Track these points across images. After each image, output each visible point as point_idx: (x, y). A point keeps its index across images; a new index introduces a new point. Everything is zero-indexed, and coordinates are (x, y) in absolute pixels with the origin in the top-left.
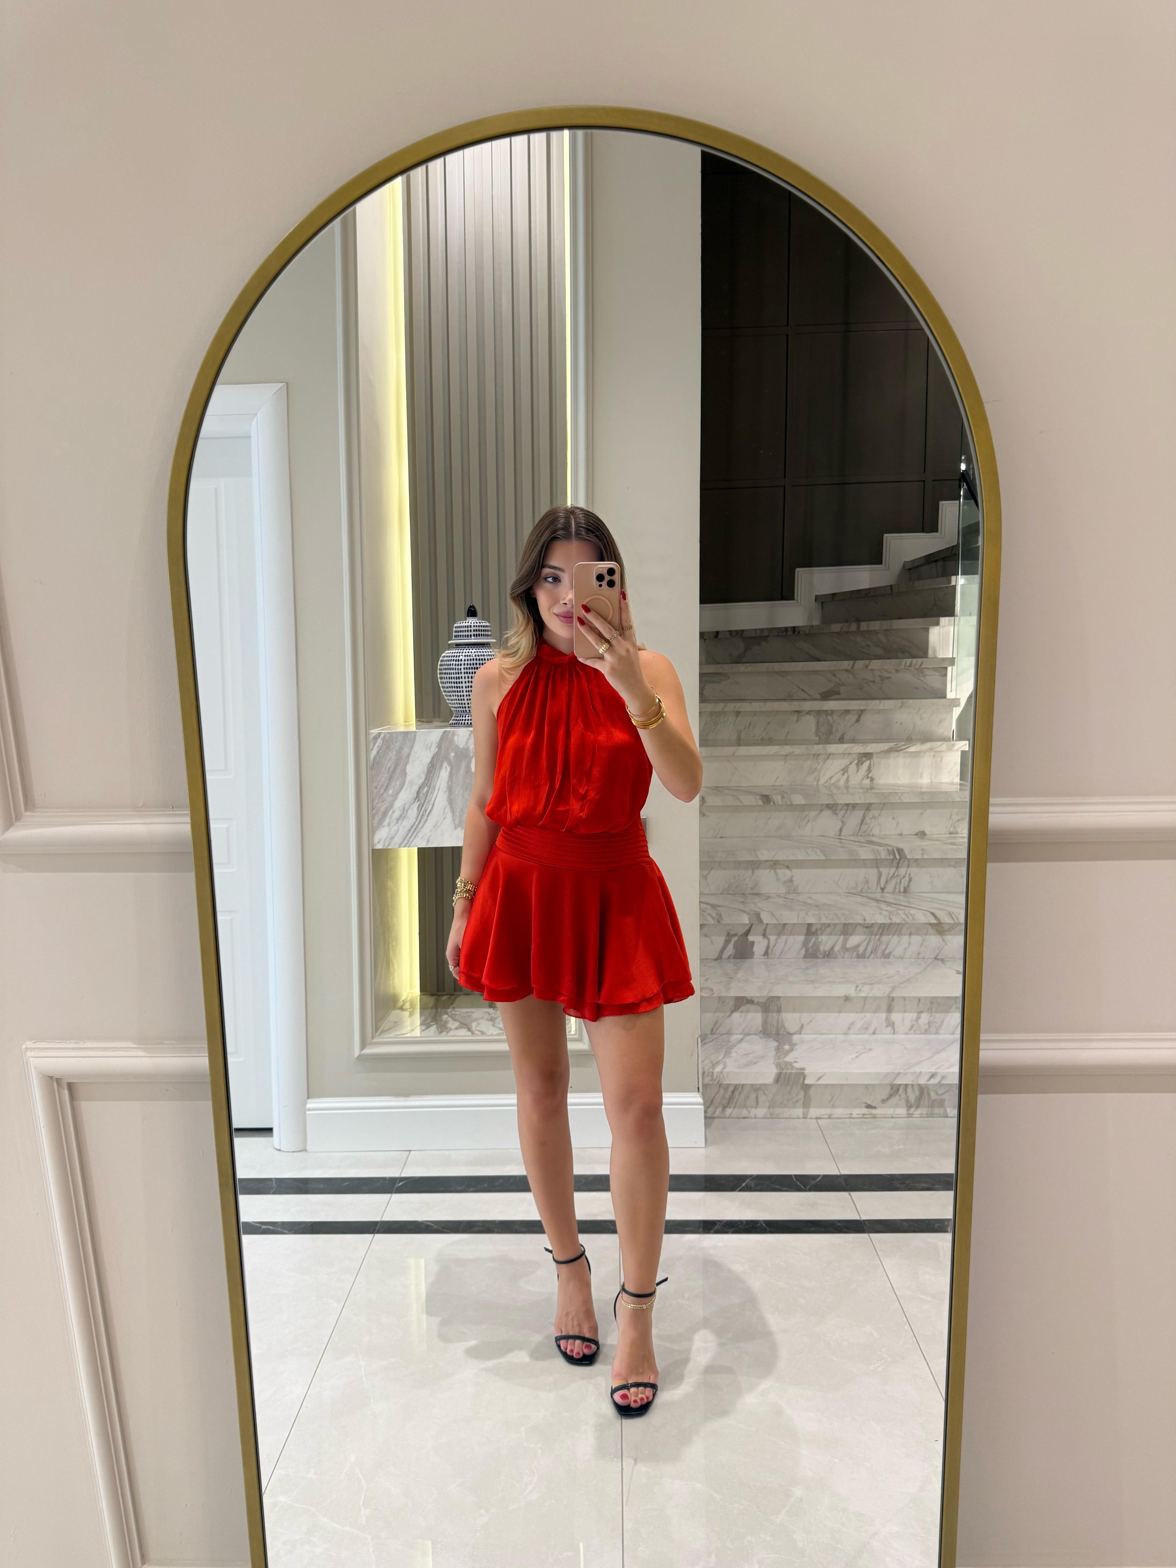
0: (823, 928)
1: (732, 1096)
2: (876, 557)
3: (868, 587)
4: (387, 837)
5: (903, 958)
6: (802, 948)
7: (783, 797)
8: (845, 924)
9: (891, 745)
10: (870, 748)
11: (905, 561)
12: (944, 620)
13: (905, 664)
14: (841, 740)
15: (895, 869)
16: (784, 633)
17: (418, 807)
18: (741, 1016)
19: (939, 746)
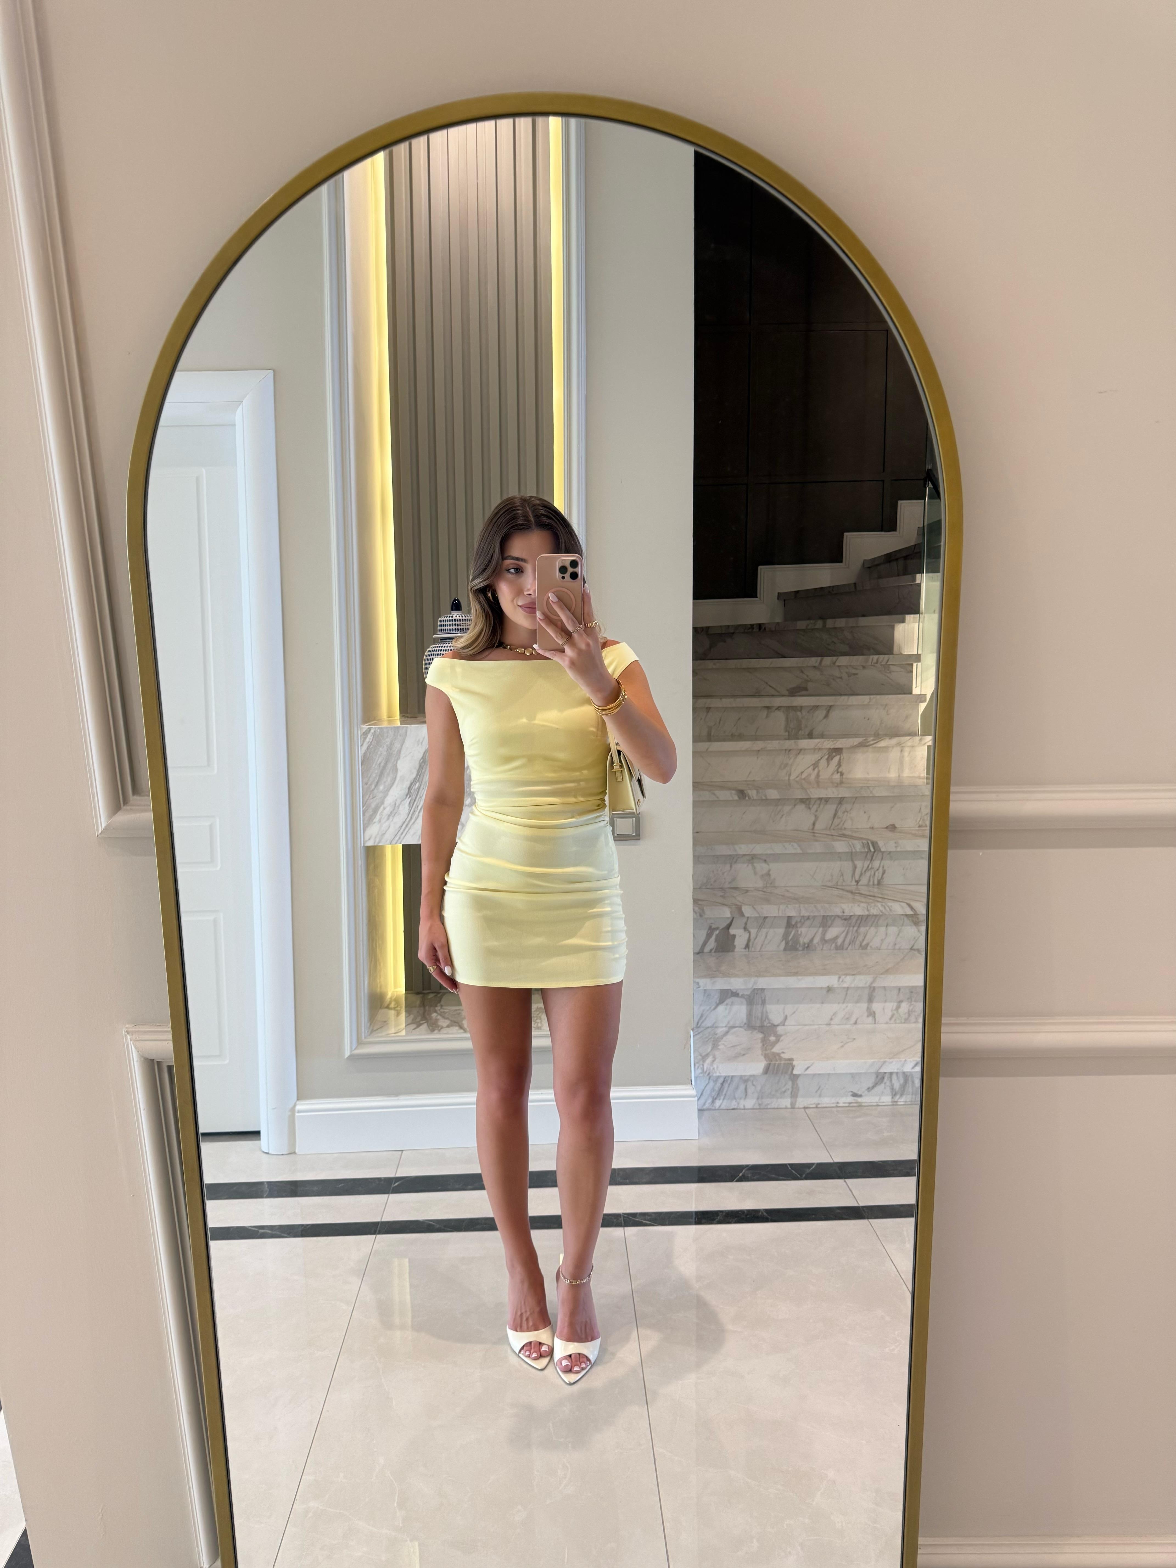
0: (803, 920)
1: (722, 1087)
2: (835, 555)
3: (828, 585)
4: (378, 834)
5: (879, 949)
6: (782, 941)
7: (757, 792)
8: (824, 916)
9: (860, 740)
10: (840, 743)
11: (864, 560)
12: (909, 618)
13: (872, 660)
14: (810, 736)
15: (868, 862)
16: (750, 630)
17: (410, 803)
18: (726, 1009)
19: (907, 741)
